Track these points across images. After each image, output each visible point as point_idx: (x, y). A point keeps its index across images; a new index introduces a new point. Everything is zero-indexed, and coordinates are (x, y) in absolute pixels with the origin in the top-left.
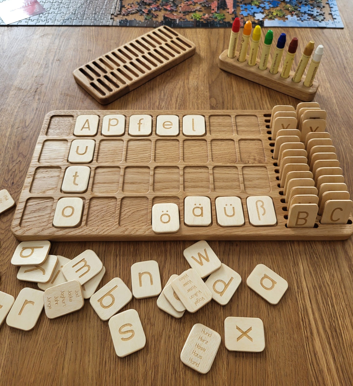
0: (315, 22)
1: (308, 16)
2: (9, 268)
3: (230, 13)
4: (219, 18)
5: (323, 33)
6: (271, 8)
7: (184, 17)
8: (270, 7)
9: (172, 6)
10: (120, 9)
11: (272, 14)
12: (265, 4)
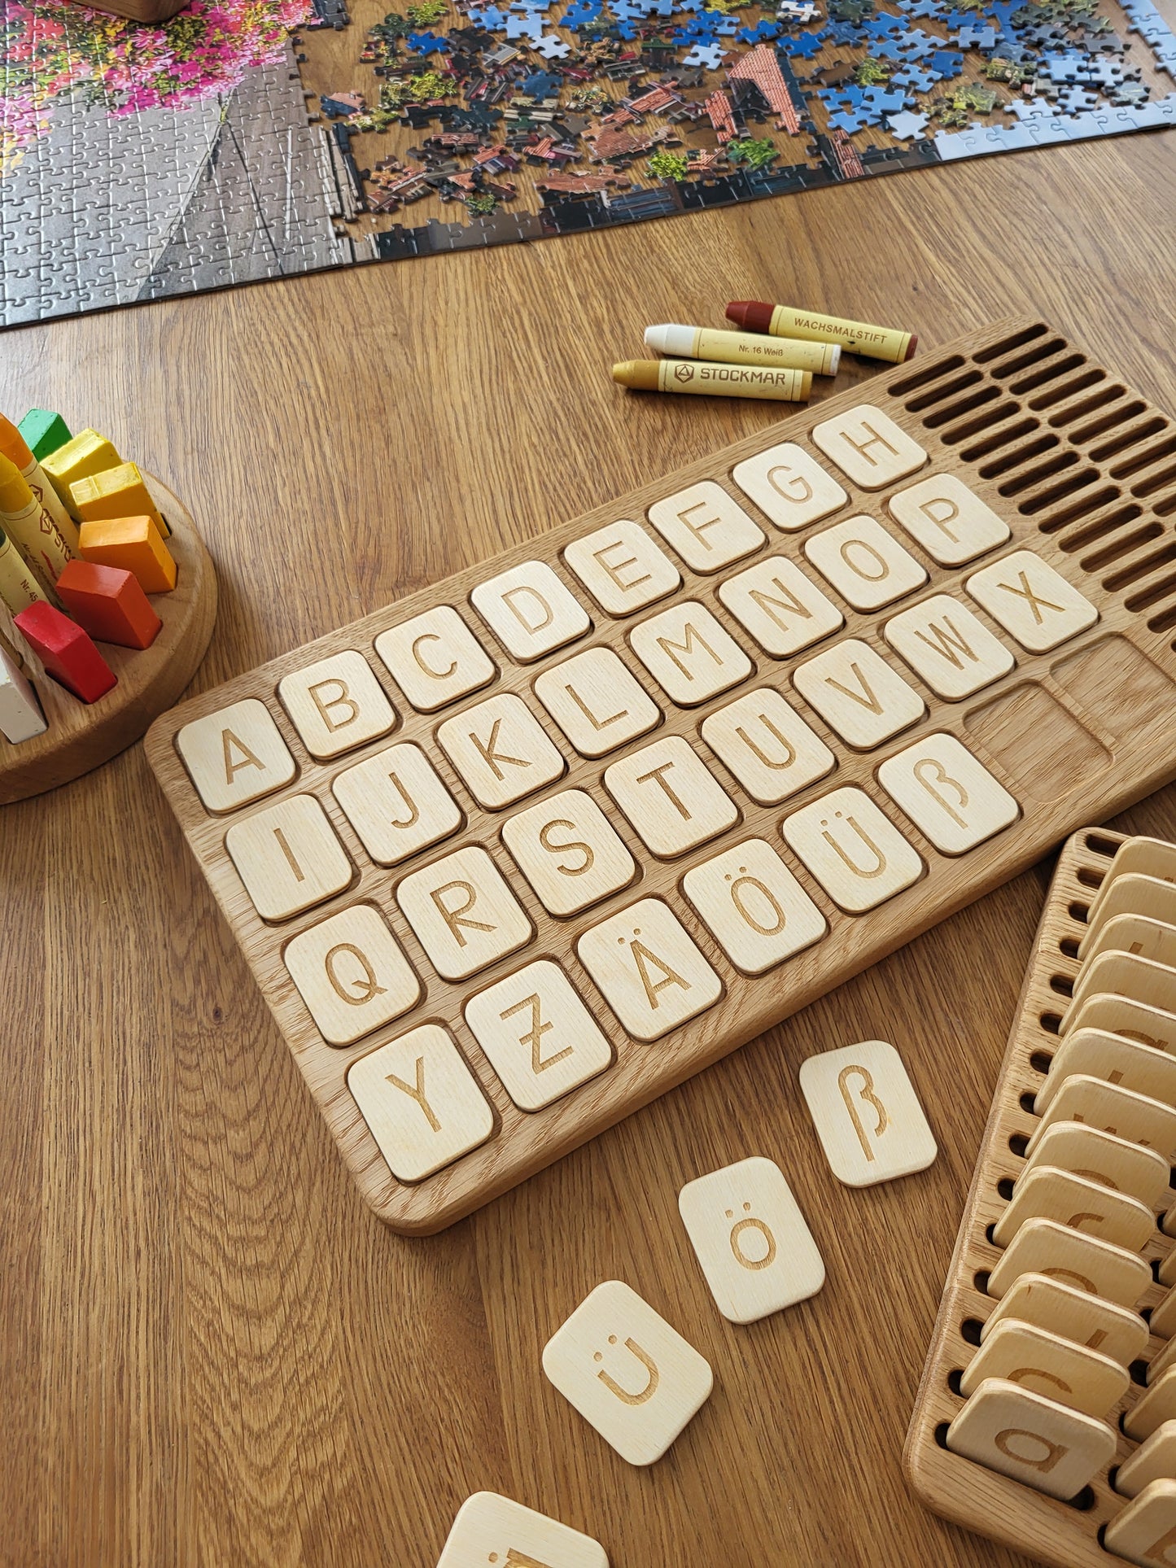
0: (1120, 109)
1: (1084, 91)
2: (349, 1382)
3: (791, 131)
4: (755, 160)
5: (1167, 148)
6: (937, 82)
7: (620, 176)
8: (930, 80)
9: (555, 144)
10: (357, 188)
11: (950, 108)
12: (907, 72)
